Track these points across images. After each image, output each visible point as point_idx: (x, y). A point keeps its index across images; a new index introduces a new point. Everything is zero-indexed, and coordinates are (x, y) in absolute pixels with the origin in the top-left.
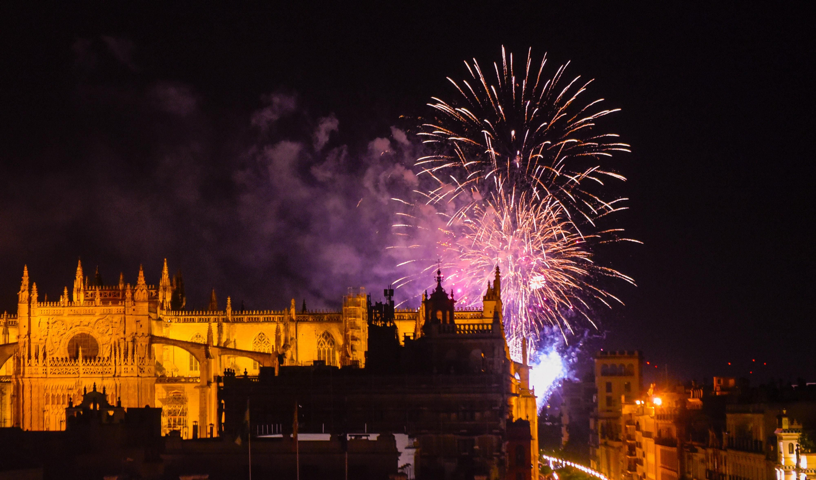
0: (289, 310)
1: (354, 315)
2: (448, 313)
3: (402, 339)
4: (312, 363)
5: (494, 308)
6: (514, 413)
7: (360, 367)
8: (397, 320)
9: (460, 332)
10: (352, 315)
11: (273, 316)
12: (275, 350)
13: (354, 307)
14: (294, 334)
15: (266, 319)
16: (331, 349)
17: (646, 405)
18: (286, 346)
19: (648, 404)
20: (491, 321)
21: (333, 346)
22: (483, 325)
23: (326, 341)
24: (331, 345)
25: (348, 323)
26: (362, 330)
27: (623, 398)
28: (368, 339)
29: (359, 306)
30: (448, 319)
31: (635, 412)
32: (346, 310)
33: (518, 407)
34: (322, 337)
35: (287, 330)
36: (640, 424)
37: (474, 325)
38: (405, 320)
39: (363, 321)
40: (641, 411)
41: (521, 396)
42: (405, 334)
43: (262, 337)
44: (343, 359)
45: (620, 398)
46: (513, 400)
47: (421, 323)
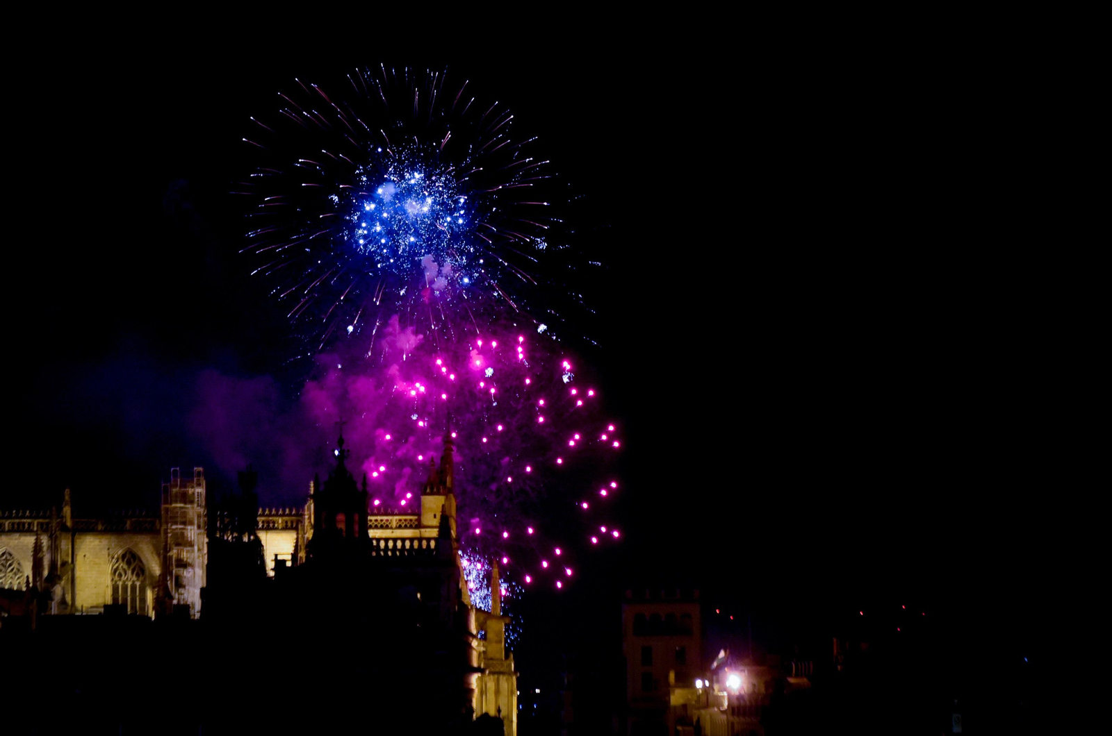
0: (60, 510)
1: (184, 520)
2: (357, 518)
3: (270, 564)
4: (102, 610)
5: (440, 509)
6: (474, 704)
7: (192, 617)
8: (262, 529)
9: (378, 554)
10: (179, 519)
11: (29, 521)
12: (31, 585)
13: (182, 505)
14: (68, 555)
15: (16, 526)
16: (138, 584)
17: (713, 690)
18: (54, 578)
19: (716, 687)
20: (434, 533)
21: (141, 578)
22: (420, 539)
23: (129, 568)
24: (138, 575)
25: (169, 535)
26: (196, 548)
27: (672, 676)
28: (207, 566)
29: (192, 502)
30: (357, 528)
31: (693, 703)
32: (167, 510)
33: (483, 692)
34: (120, 561)
35: (54, 548)
36: (702, 723)
37: (403, 540)
38: (277, 529)
39: (199, 531)
40: (703, 699)
41: (487, 672)
42: (276, 555)
43: (7, 560)
44: (158, 602)
45: (667, 677)
46: (474, 679)
47: (306, 536)
